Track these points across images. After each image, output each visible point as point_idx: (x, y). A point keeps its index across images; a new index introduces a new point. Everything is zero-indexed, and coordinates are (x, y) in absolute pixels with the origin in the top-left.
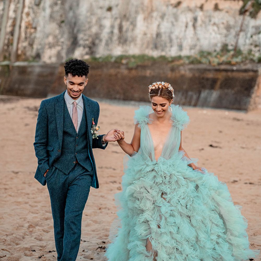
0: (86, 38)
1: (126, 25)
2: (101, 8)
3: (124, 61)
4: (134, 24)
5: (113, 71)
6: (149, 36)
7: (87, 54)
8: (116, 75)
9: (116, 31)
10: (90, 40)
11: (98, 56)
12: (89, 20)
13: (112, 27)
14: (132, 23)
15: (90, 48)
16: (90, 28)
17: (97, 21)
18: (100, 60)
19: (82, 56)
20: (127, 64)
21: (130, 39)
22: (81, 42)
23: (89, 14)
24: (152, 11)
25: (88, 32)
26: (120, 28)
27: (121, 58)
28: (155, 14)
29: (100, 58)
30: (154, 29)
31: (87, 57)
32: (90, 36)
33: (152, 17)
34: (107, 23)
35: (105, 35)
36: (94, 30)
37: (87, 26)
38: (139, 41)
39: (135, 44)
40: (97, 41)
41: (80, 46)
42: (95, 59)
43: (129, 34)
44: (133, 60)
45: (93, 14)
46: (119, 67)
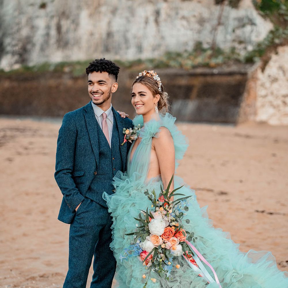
0: (14, 43)
1: (66, 24)
2: (32, 5)
3: (67, 69)
4: (76, 23)
5: (52, 82)
6: (97, 36)
7: (17, 62)
8: (57, 87)
9: (53, 32)
10: (20, 45)
11: (31, 64)
12: (17, 20)
13: (48, 27)
14: (73, 22)
15: (21, 55)
16: (19, 30)
17: (27, 21)
18: (35, 70)
19: (11, 65)
20: (71, 72)
21: (72, 42)
22: (9, 48)
23: (16, 13)
24: (99, 5)
25: (17, 36)
26: (59, 28)
27: (62, 65)
28: (103, 9)
29: (34, 67)
30: (102, 27)
31: (17, 67)
32: (20, 40)
33: (100, 13)
34: (41, 23)
35: (39, 37)
36: (25, 32)
37: (15, 28)
38: (84, 43)
39: (80, 48)
40: (29, 47)
41: (7, 53)
42: (28, 69)
43: (71, 36)
44: (78, 67)
45: (21, 13)
46: (60, 77)
